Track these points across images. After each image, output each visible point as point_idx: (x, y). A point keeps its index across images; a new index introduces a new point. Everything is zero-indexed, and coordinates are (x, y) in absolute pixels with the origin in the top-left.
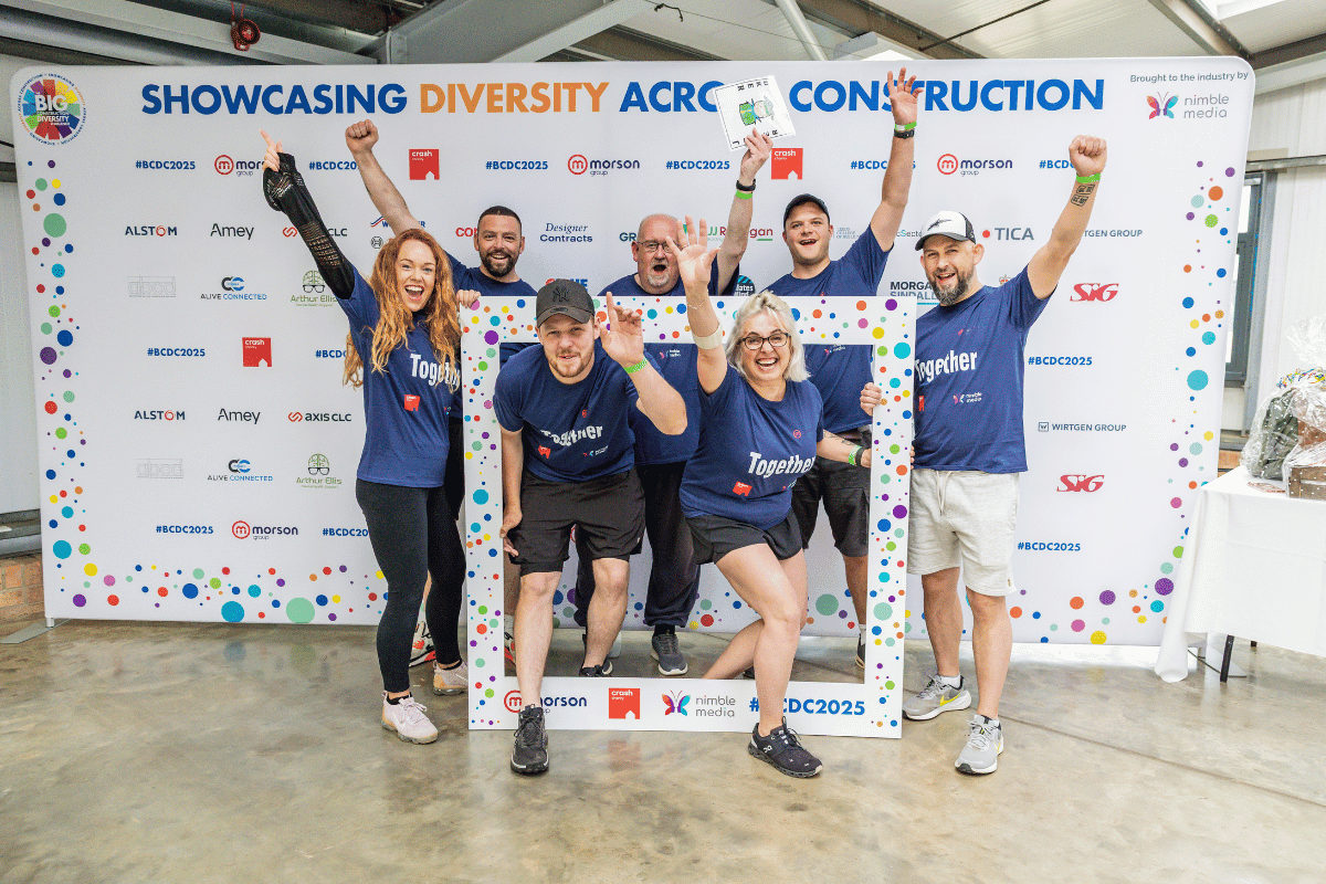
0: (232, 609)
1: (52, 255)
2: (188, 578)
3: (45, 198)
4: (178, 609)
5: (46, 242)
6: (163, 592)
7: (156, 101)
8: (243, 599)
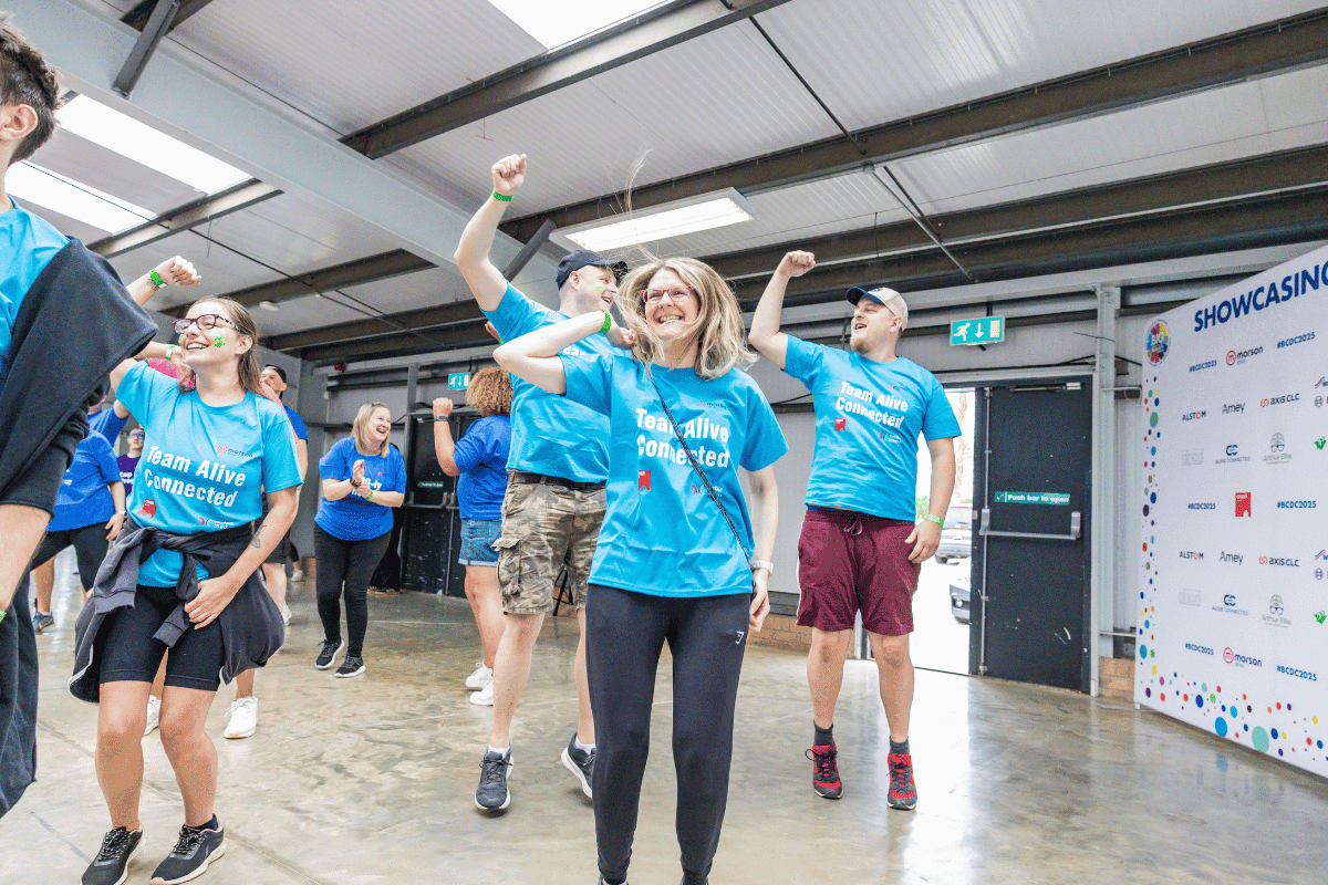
0: (1220, 723)
1: (1152, 439)
2: (1198, 691)
3: (1151, 401)
4: (1192, 715)
5: (1150, 432)
6: (1186, 698)
7: (1201, 322)
8: (1227, 716)
